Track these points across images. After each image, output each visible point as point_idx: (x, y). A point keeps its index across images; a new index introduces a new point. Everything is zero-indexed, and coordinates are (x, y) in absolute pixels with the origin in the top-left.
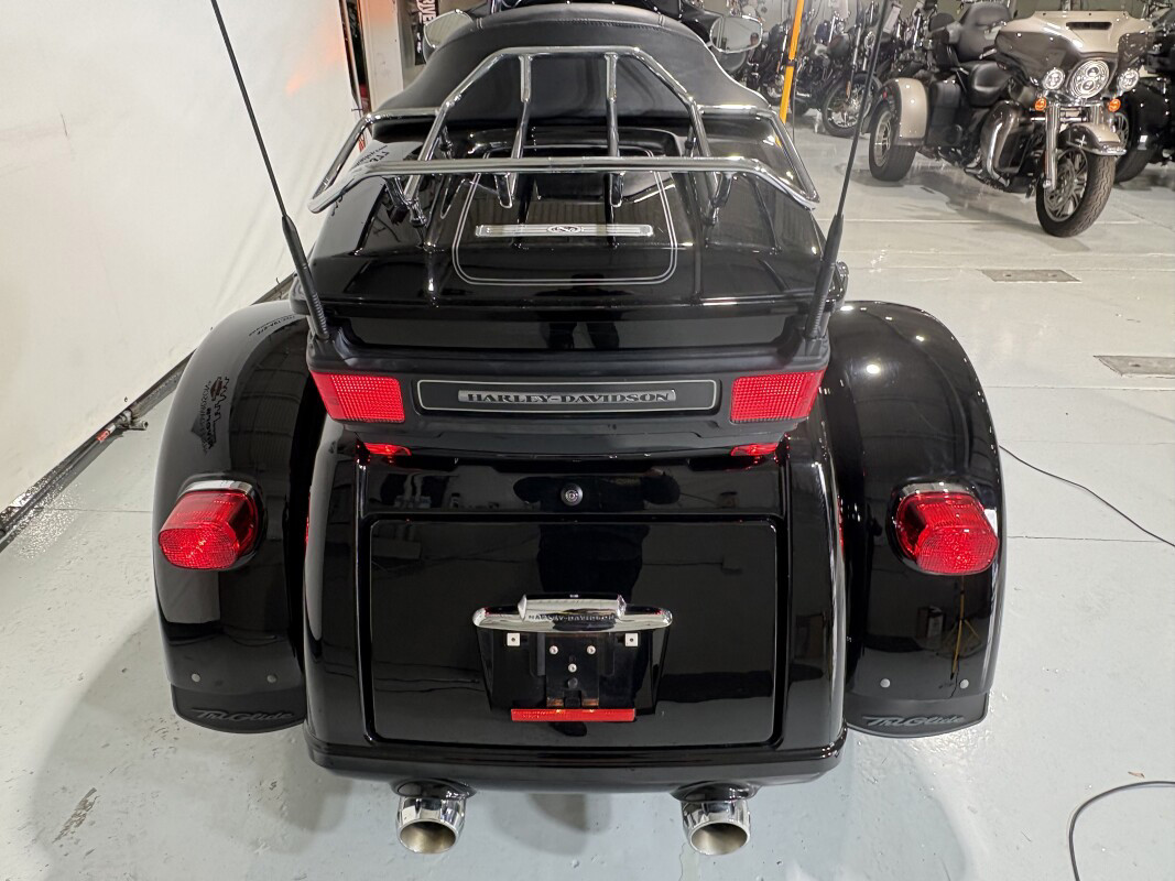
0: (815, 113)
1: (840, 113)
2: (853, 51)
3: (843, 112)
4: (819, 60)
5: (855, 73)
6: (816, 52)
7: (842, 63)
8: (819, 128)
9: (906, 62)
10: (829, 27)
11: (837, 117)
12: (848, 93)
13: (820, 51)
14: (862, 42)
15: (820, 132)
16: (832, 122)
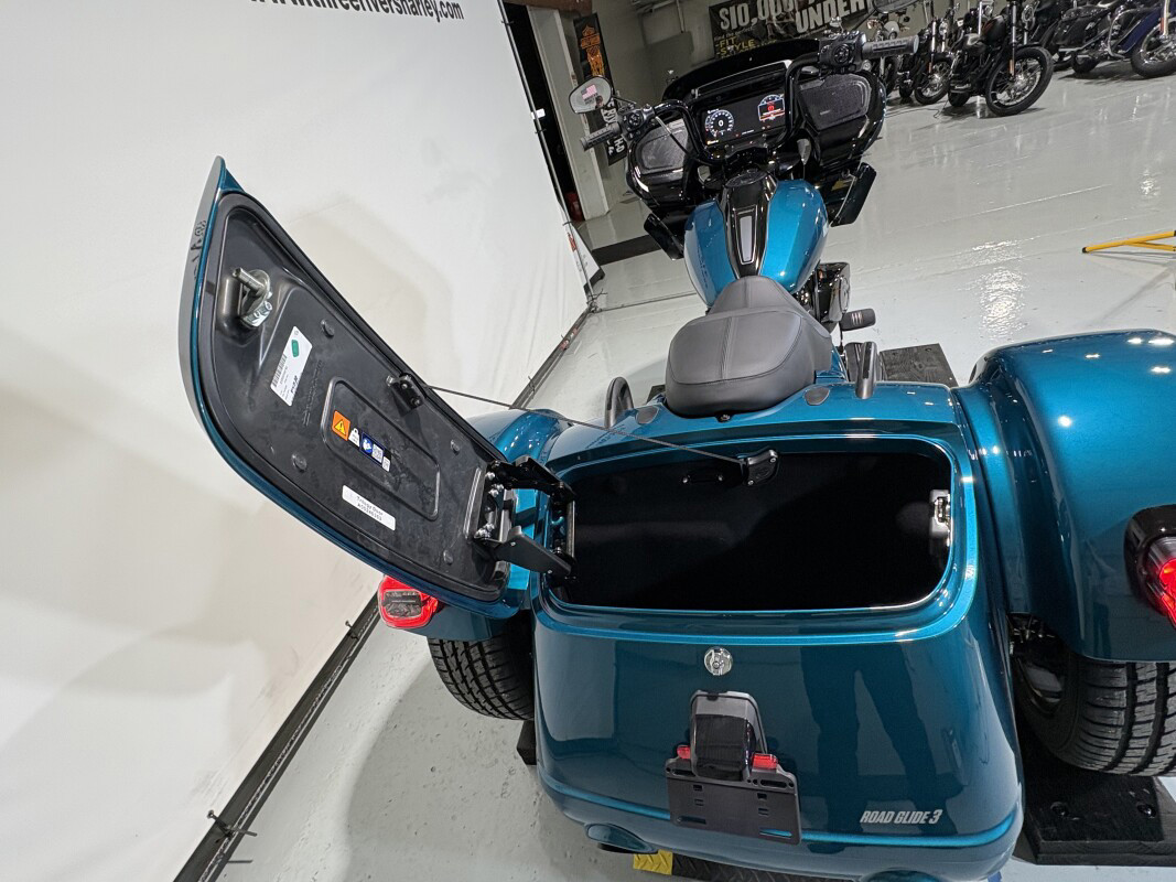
0: (979, 100)
1: (1005, 93)
2: (1010, 30)
3: (1009, 90)
4: (973, 49)
5: (1016, 51)
6: (969, 43)
7: (1000, 44)
8: (982, 112)
9: (1069, 22)
10: (976, 14)
11: (1002, 97)
12: (1012, 71)
13: (973, 41)
14: (1019, 17)
15: (983, 117)
16: (998, 104)
